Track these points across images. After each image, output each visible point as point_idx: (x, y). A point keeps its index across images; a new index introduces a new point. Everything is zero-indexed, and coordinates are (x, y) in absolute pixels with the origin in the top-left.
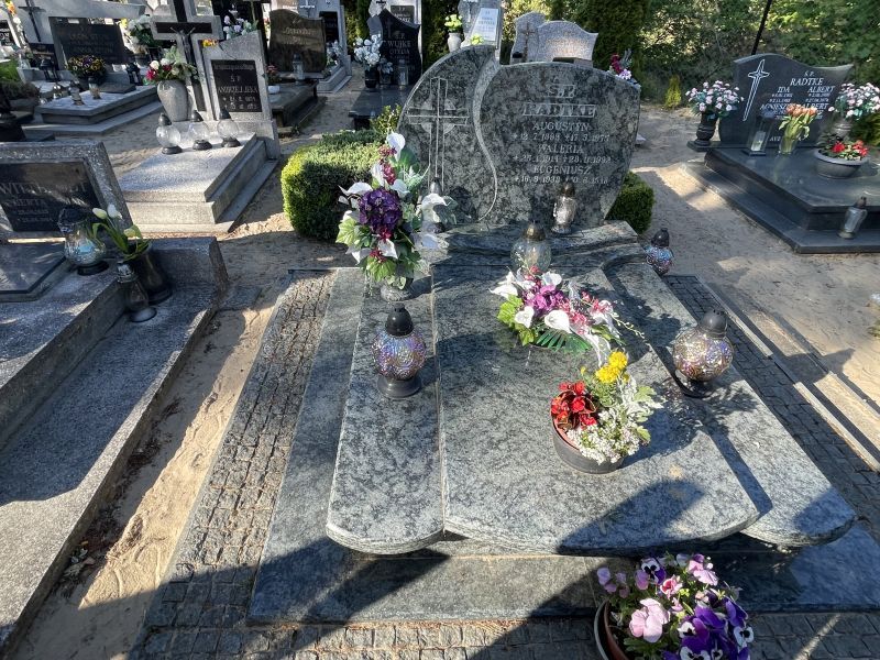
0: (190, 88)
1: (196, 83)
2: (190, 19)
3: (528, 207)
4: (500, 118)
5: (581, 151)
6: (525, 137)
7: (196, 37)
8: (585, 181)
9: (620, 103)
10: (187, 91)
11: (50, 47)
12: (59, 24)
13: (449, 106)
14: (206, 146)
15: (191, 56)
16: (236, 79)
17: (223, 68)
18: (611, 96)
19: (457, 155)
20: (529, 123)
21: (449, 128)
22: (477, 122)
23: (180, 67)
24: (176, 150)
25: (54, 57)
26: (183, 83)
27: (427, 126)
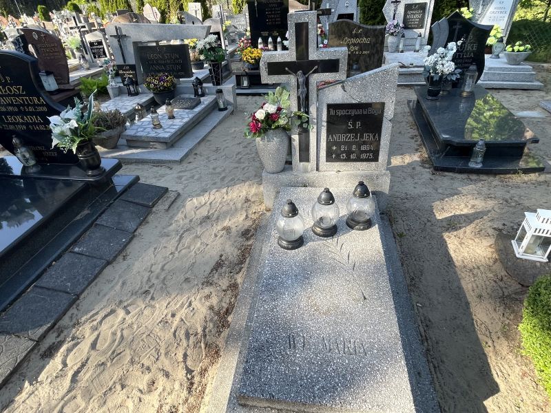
0: (296, 137)
1: (305, 132)
2: (313, 56)
10: (290, 139)
11: (132, 67)
16: (354, 125)
17: (340, 113)
25: (135, 75)
26: (288, 132)
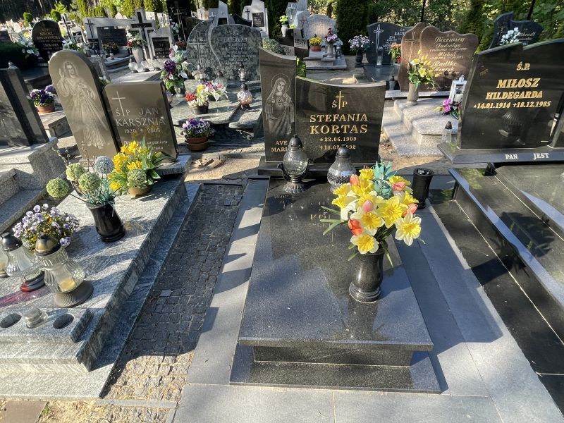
0: (144, 49)
1: (146, 47)
2: (144, 22)
3: (233, 74)
4: (217, 43)
5: (245, 53)
6: (226, 49)
7: (146, 29)
8: (250, 64)
9: (254, 36)
10: (143, 51)
11: (97, 40)
12: (100, 29)
13: (201, 40)
14: (147, 70)
15: (144, 37)
16: (161, 45)
17: (156, 40)
18: (250, 34)
19: (206, 56)
20: (226, 45)
21: (202, 47)
22: (210, 44)
23: (140, 41)
24: (136, 72)
25: (98, 44)
26: (142, 48)
27: (195, 47)
